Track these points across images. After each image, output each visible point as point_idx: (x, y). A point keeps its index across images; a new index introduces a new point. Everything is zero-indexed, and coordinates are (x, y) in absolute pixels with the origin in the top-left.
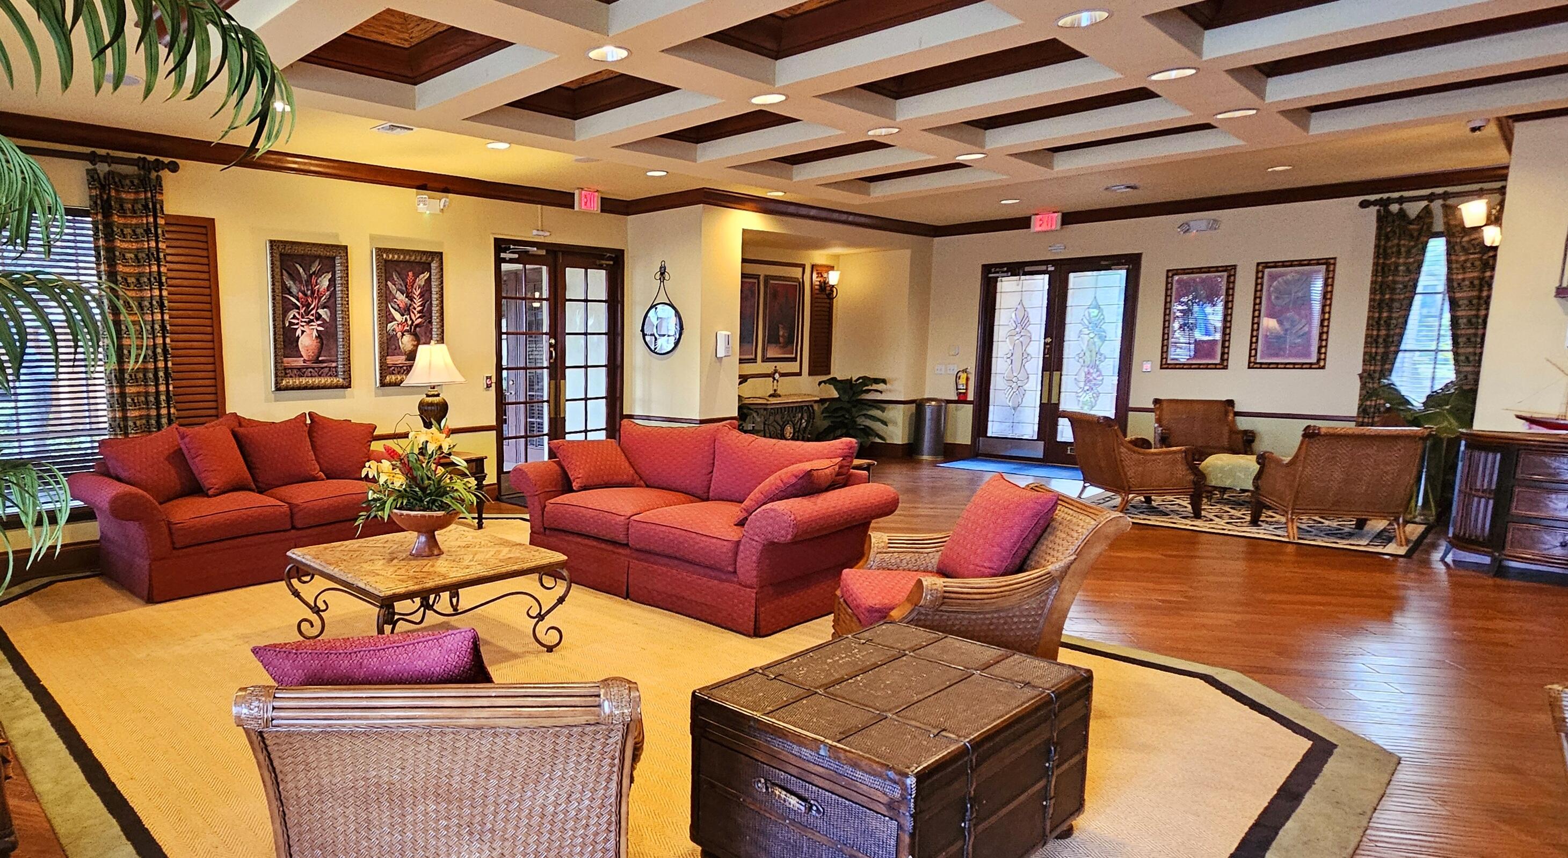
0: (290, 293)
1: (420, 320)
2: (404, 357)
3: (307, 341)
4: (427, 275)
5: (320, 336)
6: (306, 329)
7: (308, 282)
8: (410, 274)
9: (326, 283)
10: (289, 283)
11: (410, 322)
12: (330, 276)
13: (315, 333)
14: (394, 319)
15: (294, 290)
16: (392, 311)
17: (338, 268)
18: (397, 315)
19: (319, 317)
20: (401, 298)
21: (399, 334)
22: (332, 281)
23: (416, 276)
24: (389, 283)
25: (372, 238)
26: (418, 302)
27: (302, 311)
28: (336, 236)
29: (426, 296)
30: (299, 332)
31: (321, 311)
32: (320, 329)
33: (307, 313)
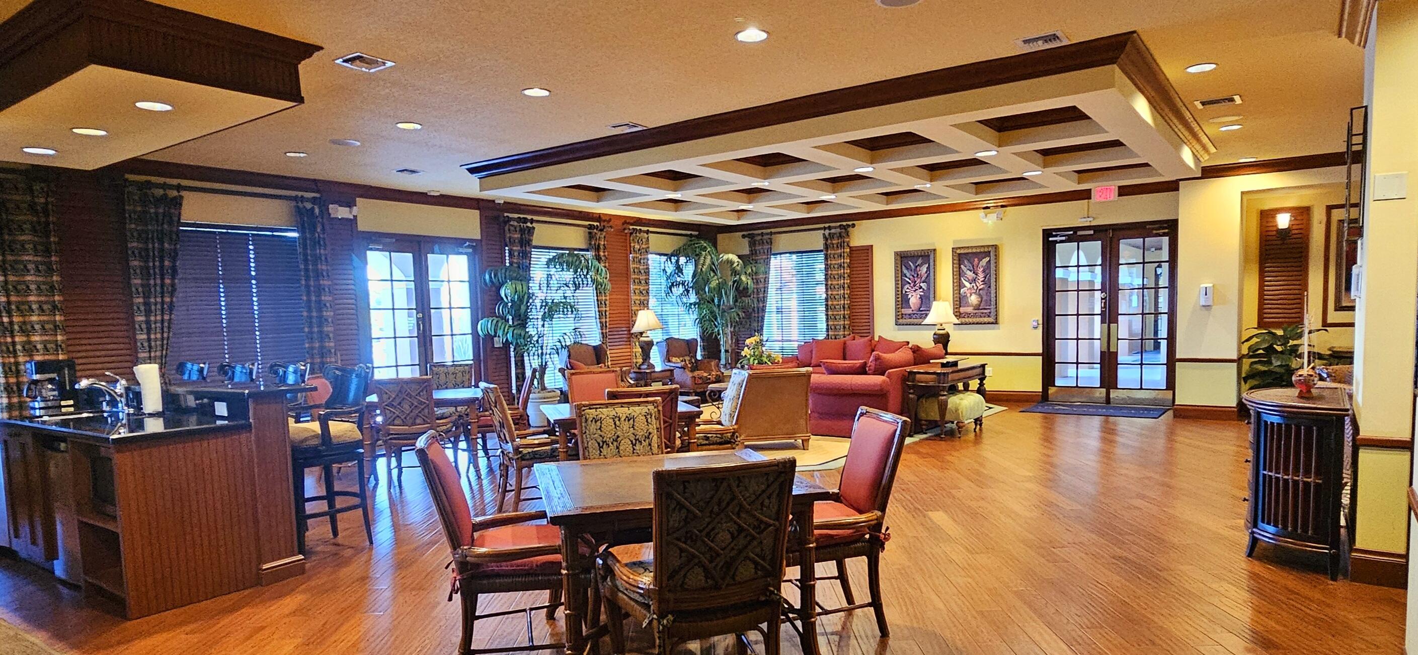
0: (906, 277)
1: (982, 286)
2: (972, 308)
3: (914, 300)
4: (988, 259)
5: (921, 297)
6: (914, 294)
7: (915, 270)
8: (976, 260)
9: (925, 270)
10: (905, 271)
11: (975, 288)
12: (927, 265)
13: (919, 296)
14: (965, 286)
15: (908, 275)
16: (964, 282)
17: (931, 261)
18: (967, 284)
19: (921, 288)
20: (970, 274)
21: (969, 295)
22: (928, 268)
23: (980, 260)
24: (962, 266)
25: (954, 242)
26: (981, 276)
27: (912, 285)
28: (934, 244)
29: (987, 271)
30: (910, 296)
31: (922, 284)
32: (922, 294)
33: (914, 286)
